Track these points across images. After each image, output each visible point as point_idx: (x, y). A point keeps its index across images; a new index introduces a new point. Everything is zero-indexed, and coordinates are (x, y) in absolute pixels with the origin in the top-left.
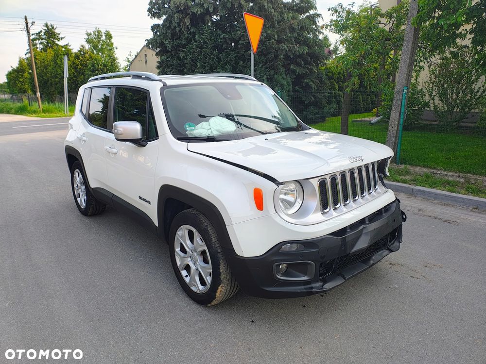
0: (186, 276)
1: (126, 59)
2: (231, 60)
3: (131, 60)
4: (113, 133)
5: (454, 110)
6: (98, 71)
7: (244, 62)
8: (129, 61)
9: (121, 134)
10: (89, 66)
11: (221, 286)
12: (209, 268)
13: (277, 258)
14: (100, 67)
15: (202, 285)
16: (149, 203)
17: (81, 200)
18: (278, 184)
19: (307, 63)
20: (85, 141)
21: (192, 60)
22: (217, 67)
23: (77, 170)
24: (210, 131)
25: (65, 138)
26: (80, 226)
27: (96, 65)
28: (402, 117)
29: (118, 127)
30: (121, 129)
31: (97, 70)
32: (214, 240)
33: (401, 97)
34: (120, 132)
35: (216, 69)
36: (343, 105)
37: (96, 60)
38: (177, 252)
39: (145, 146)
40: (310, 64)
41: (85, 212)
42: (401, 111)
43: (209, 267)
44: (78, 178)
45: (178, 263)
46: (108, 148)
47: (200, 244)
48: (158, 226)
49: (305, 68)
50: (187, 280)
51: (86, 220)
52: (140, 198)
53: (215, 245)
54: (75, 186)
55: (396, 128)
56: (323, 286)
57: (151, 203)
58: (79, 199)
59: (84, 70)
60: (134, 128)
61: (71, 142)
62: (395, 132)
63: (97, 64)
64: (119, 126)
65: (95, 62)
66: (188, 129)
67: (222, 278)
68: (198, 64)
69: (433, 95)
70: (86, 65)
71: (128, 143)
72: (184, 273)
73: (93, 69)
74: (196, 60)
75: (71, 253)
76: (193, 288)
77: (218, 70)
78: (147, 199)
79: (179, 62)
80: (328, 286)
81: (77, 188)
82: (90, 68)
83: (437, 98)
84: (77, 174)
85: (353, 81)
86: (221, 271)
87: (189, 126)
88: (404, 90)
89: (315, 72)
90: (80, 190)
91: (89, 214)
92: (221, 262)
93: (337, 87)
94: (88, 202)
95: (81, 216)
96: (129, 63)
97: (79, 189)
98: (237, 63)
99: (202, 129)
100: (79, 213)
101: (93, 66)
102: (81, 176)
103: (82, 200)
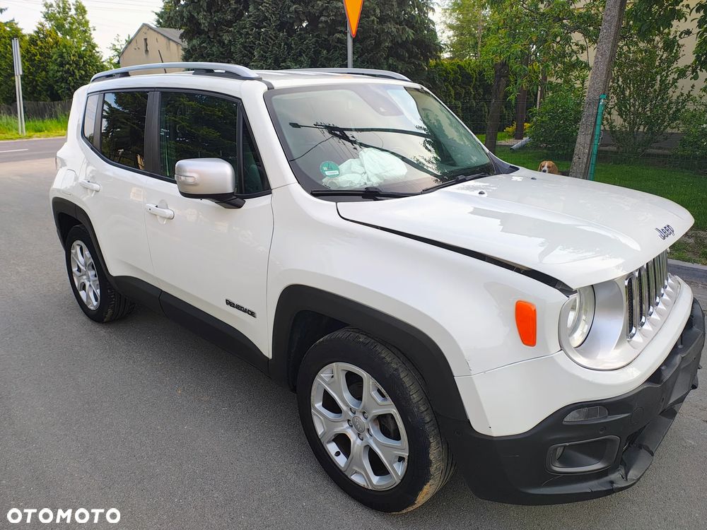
0: (338, 454)
1: (112, 46)
2: (308, 48)
3: (118, 47)
4: (175, 182)
5: (640, 130)
6: (70, 65)
7: (328, 52)
8: (116, 50)
9: (195, 185)
10: (55, 57)
11: (429, 484)
12: (403, 450)
13: (558, 436)
14: (72, 57)
15: (376, 474)
16: (252, 314)
17: (88, 296)
18: (566, 290)
19: (412, 55)
20: (97, 191)
21: (245, 47)
22: (285, 58)
23: (79, 242)
24: (365, 176)
25: (51, 183)
26: (92, 342)
27: (65, 54)
28: (596, 142)
29: (186, 172)
30: (195, 175)
31: (68, 63)
32: (415, 397)
33: (595, 111)
34: (190, 180)
35: (284, 61)
36: (488, 123)
37: (65, 46)
38: (315, 409)
39: (240, 207)
40: (416, 57)
41: (96, 317)
42: (594, 132)
43: (402, 447)
44: (81, 257)
45: (320, 430)
46: (154, 206)
47: (377, 402)
48: (270, 357)
49: (410, 63)
50: (341, 461)
51: (101, 331)
52: (229, 303)
53: (419, 408)
54: (75, 269)
55: (585, 160)
56: (626, 474)
57: (257, 315)
58: (82, 294)
59: (46, 62)
60: (218, 172)
61: (64, 192)
62: (584, 166)
63: (68, 53)
64: (188, 168)
65: (64, 50)
66: (327, 173)
67: (432, 470)
68: (256, 53)
69: (610, 106)
70: (49, 54)
71: (205, 201)
72: (332, 448)
73: (61, 62)
74: (251, 47)
75: (88, 403)
76: (355, 478)
77: (289, 64)
78: (246, 306)
79: (221, 50)
80: (633, 474)
81: (78, 273)
82: (56, 60)
83: (615, 112)
84: (78, 248)
85: (520, 84)
86: (432, 457)
87: (330, 169)
88: (600, 99)
89: (425, 69)
90: (85, 277)
91: (105, 320)
92: (431, 440)
93: (453, 93)
94: (104, 299)
95: (91, 323)
96: (116, 53)
97: (83, 275)
98: (317, 53)
99: (350, 174)
100: (84, 318)
101: (61, 56)
102: (87, 253)
103: (91, 296)
